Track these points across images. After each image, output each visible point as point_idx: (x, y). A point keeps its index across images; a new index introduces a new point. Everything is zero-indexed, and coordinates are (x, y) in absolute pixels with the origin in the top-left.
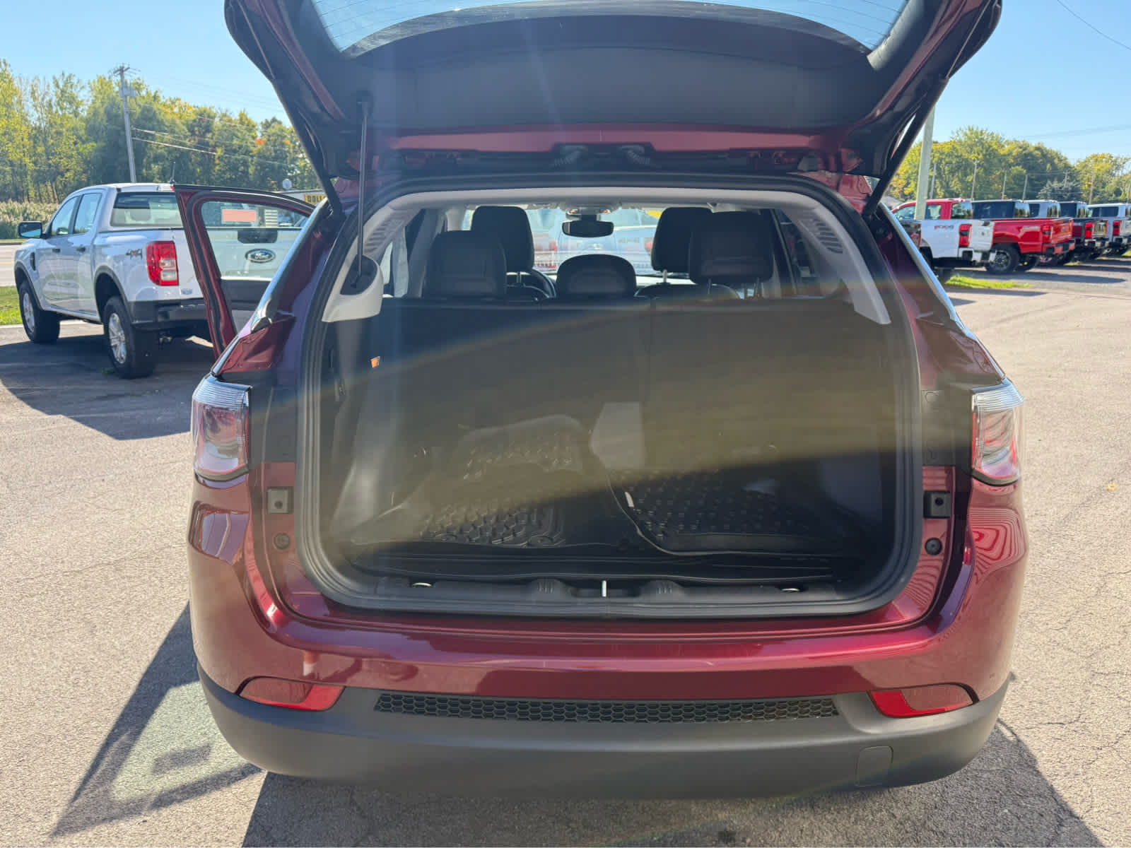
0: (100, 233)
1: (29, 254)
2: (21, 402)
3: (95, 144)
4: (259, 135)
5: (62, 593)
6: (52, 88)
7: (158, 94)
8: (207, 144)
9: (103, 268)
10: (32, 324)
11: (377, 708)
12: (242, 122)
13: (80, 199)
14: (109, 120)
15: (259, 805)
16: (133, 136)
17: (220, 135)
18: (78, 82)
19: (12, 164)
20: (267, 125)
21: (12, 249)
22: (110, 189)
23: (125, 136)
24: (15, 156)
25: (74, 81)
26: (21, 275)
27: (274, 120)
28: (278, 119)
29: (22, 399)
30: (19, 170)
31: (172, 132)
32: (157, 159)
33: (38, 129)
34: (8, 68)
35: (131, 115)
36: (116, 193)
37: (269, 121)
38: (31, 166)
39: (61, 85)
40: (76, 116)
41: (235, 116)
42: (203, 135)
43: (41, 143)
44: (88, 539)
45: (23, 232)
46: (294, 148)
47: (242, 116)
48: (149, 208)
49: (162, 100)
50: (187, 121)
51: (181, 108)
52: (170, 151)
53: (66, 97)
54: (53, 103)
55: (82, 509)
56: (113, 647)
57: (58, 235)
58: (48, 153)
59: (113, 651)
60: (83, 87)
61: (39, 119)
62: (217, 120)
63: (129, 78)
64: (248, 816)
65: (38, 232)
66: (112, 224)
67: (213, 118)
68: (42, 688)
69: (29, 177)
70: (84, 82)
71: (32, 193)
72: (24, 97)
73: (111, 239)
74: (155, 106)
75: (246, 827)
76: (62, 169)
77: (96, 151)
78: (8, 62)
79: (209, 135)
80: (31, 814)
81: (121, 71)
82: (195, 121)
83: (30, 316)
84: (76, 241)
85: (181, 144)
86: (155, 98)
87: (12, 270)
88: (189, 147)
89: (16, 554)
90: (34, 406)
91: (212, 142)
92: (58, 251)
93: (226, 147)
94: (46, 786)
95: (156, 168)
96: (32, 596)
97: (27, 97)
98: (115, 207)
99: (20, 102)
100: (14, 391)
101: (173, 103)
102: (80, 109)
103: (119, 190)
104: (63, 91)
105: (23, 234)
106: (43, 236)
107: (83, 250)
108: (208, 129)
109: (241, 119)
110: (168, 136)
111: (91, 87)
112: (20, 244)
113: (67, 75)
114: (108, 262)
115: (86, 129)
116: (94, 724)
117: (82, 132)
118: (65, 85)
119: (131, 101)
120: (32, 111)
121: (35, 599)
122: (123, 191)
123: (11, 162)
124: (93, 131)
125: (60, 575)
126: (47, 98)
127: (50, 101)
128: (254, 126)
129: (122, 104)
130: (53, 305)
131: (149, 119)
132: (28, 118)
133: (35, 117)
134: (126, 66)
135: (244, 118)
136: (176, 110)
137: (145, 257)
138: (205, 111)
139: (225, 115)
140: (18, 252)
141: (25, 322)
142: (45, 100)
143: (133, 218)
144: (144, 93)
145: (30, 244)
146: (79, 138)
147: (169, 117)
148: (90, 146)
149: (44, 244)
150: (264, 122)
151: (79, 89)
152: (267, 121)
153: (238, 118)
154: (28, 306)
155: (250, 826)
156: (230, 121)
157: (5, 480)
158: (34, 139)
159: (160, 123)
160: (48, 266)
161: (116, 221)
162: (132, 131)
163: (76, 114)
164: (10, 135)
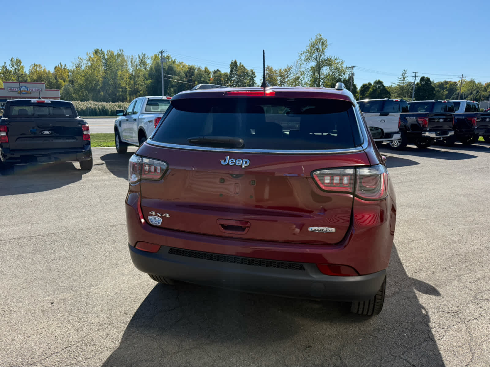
0: (141, 114)
1: (119, 121)
2: (110, 173)
3: (151, 81)
4: (212, 76)
5: (108, 231)
6: (138, 59)
7: (175, 60)
8: (191, 80)
9: (141, 126)
10: (118, 146)
11: (169, 253)
12: (205, 72)
13: (136, 101)
14: (156, 71)
15: (149, 294)
16: (164, 77)
17: (197, 76)
18: (147, 57)
19: (122, 88)
20: (215, 72)
21: (114, 120)
22: (146, 98)
23: (161, 77)
24: (123, 85)
25: (146, 56)
26: (116, 129)
27: (218, 70)
28: (219, 70)
29: (111, 172)
30: (124, 90)
31: (179, 75)
32: (173, 86)
33: (132, 75)
34: (123, 52)
35: (164, 69)
36: (147, 99)
37: (216, 70)
38: (129, 89)
39: (141, 58)
40: (145, 70)
41: (203, 69)
42: (191, 77)
43: (133, 80)
44: (120, 217)
45: (118, 113)
46: (225, 81)
47: (206, 69)
48: (158, 105)
49: (177, 63)
50: (185, 71)
51: (183, 66)
52: (178, 83)
53: (143, 62)
54: (138, 65)
55: (121, 208)
56: (119, 248)
57: (129, 114)
58: (135, 84)
59: (119, 249)
60: (149, 59)
61: (133, 71)
62: (196, 70)
63: (165, 55)
64: (145, 297)
65: (122, 114)
66: (146, 111)
67: (195, 70)
68: (96, 257)
69: (128, 93)
70: (149, 56)
71: (128, 99)
72: (128, 63)
73: (144, 116)
74: (174, 66)
75: (143, 300)
76: (139, 90)
77: (151, 83)
78: (123, 50)
79: (193, 77)
80: (86, 288)
81: (162, 52)
82: (187, 71)
83: (118, 144)
84: (134, 117)
85: (182, 81)
86: (174, 62)
87: (113, 127)
88: (185, 82)
89: (98, 219)
90: (114, 174)
91: (194, 79)
92: (127, 120)
93: (199, 81)
94: (91, 281)
95: (172, 89)
96: (99, 231)
97: (129, 63)
98: (147, 104)
99: (126, 65)
100: (109, 169)
101: (180, 64)
102: (147, 67)
103: (148, 98)
104: (142, 60)
105: (118, 114)
106: (124, 115)
107: (135, 120)
108: (193, 74)
109: (205, 70)
110: (177, 78)
111: (151, 58)
112: (116, 118)
113: (143, 54)
114: (142, 125)
115: (148, 75)
116: (108, 268)
117: (147, 76)
118: (143, 57)
119: (164, 63)
120: (131, 68)
121: (100, 232)
122: (150, 99)
123: (122, 87)
124: (151, 76)
125: (109, 226)
126: (136, 63)
127: (137, 64)
128: (210, 73)
129: (161, 65)
130: (126, 140)
131: (171, 70)
132: (129, 71)
133: (131, 70)
134: (163, 51)
135: (206, 70)
136: (181, 67)
137: (154, 123)
138: (192, 67)
139: (199, 69)
140: (116, 120)
141: (116, 146)
142: (135, 64)
143: (153, 109)
144: (170, 60)
145: (120, 118)
146: (145, 78)
147: (178, 70)
148: (149, 82)
149: (124, 118)
150: (214, 71)
151: (147, 59)
152: (215, 71)
153: (204, 69)
154: (118, 140)
155: (145, 299)
156: (201, 71)
157: (99, 197)
158: (130, 78)
159: (175, 72)
160: (125, 126)
161: (147, 110)
162: (164, 75)
163: (145, 69)
164: (122, 77)
